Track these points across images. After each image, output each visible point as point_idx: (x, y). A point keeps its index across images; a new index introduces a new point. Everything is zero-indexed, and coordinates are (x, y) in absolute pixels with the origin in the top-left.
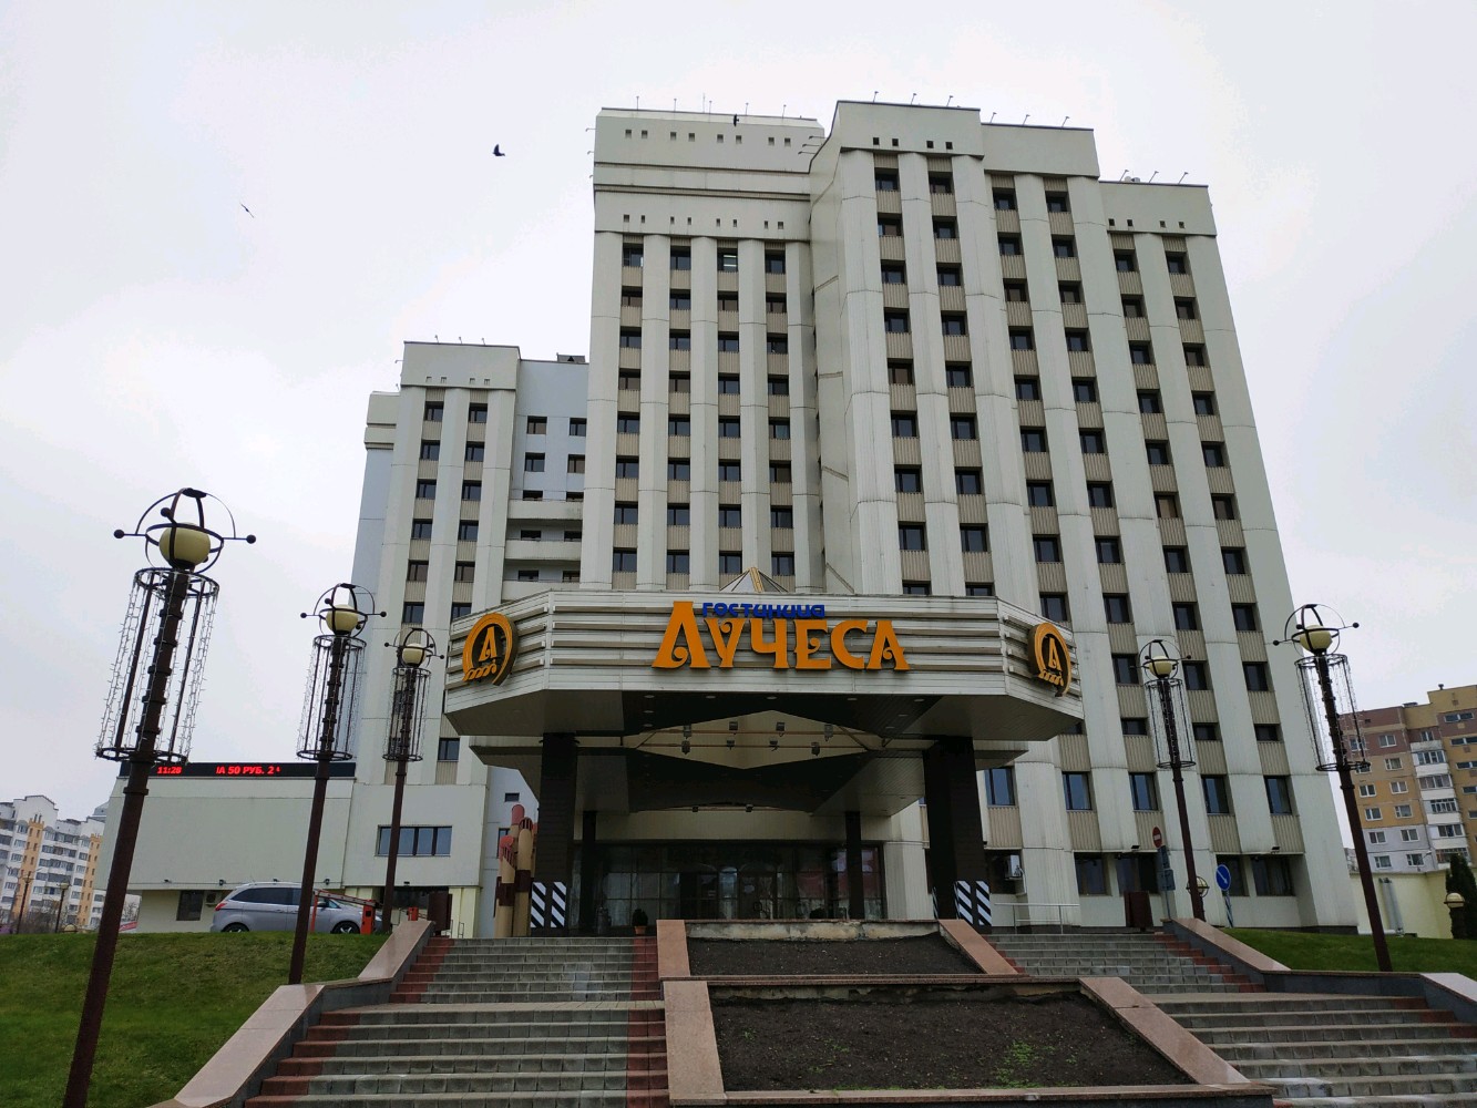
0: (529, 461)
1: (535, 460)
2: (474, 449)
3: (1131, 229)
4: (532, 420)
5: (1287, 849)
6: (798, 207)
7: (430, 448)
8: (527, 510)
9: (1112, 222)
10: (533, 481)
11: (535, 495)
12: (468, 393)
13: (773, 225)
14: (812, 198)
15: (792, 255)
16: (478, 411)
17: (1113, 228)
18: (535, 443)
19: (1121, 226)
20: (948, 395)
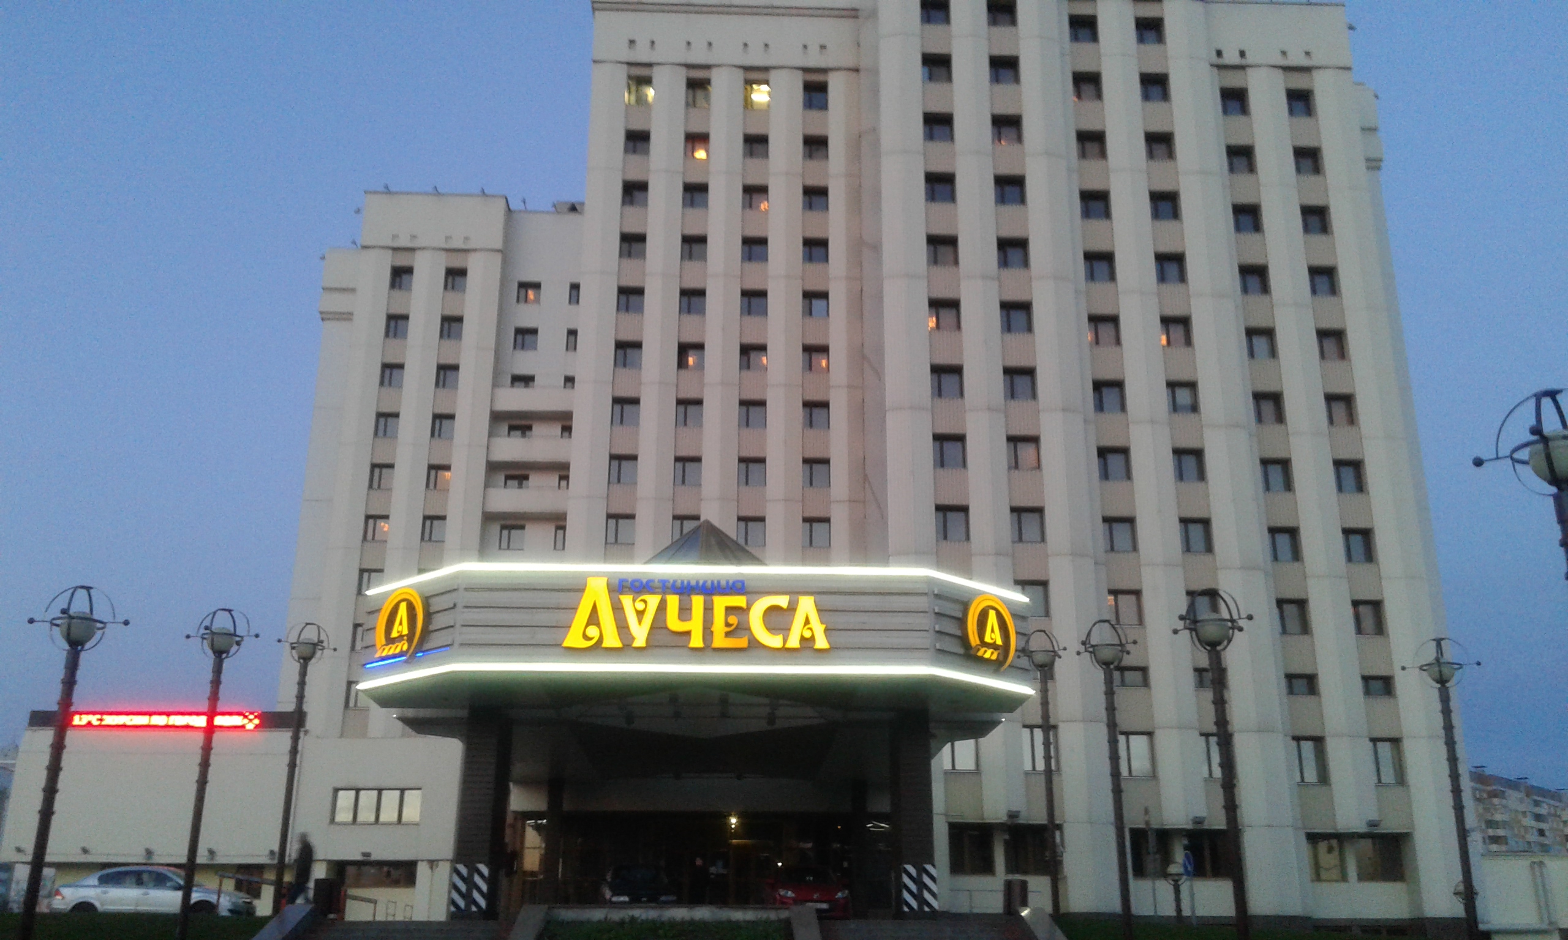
0: (519, 338)
1: (526, 335)
2: (451, 324)
3: (1243, 62)
4: (524, 286)
5: (1392, 825)
6: (846, 25)
7: (396, 323)
8: (515, 400)
9: (1219, 53)
10: (523, 363)
11: (526, 380)
12: (443, 254)
13: (814, 49)
14: (860, 13)
15: (836, 85)
16: (455, 275)
17: (1220, 61)
18: (526, 316)
19: (1231, 57)
20: (999, 279)
